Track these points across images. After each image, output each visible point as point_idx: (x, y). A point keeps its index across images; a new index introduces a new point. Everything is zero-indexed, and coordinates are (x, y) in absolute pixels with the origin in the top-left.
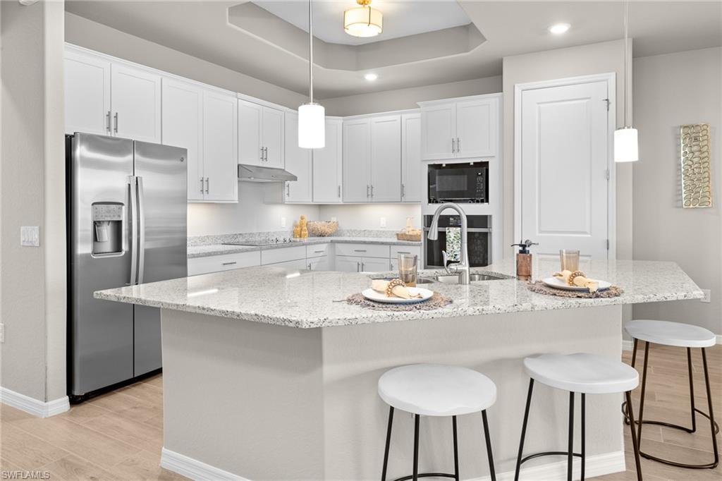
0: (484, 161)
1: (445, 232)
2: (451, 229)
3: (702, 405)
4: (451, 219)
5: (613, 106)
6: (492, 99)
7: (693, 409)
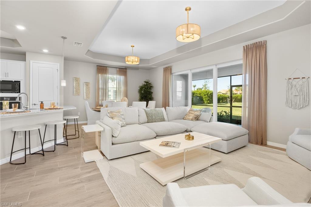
0: (18, 80)
1: (2, 102)
2: (5, 101)
3: (77, 130)
4: (4, 98)
5: (59, 71)
6: (22, 63)
7: (76, 131)
